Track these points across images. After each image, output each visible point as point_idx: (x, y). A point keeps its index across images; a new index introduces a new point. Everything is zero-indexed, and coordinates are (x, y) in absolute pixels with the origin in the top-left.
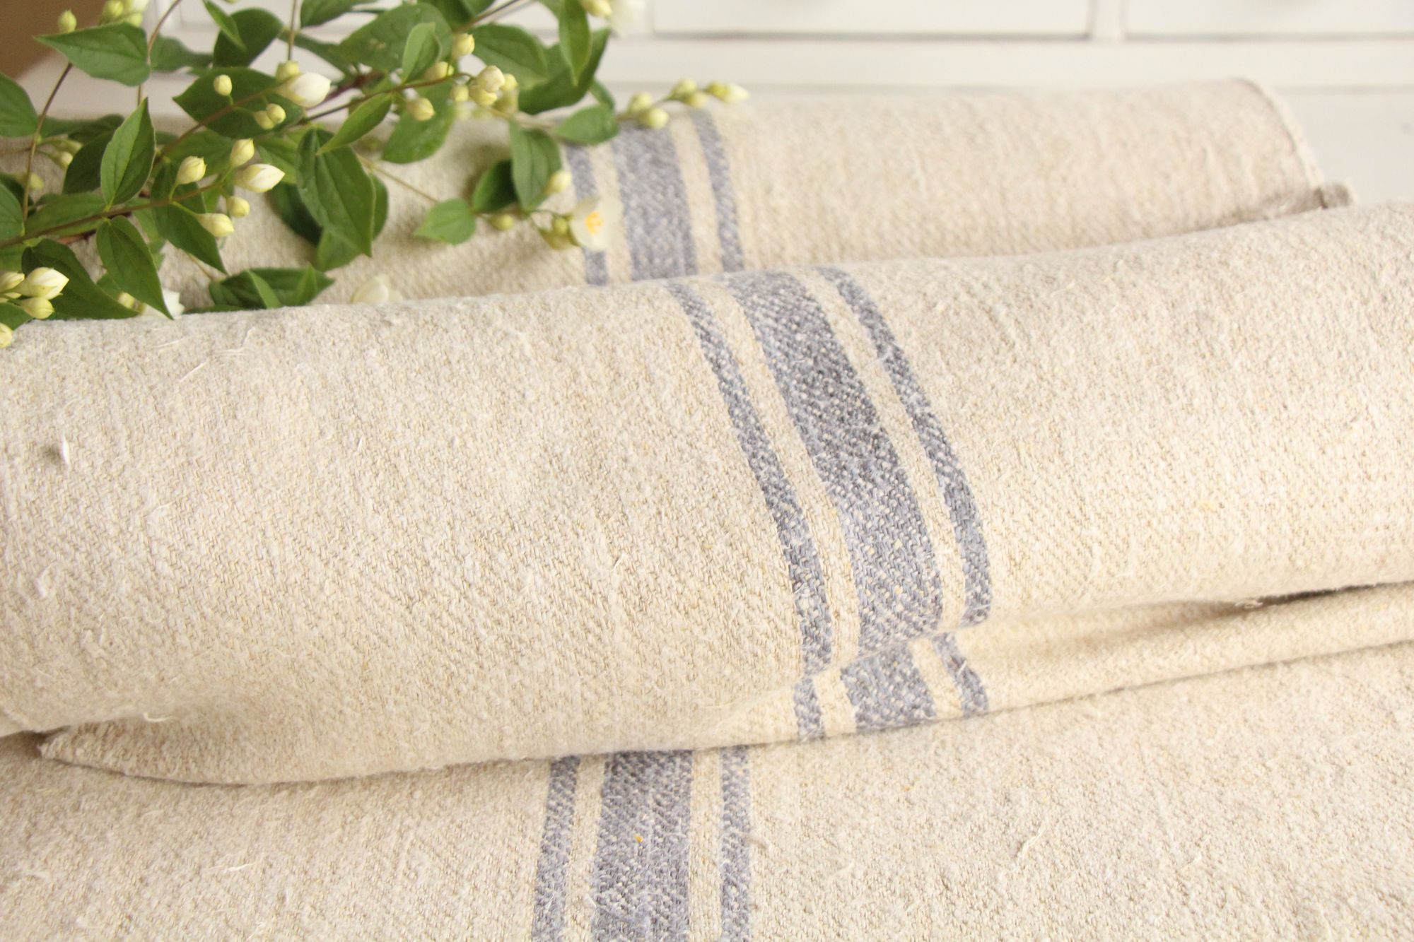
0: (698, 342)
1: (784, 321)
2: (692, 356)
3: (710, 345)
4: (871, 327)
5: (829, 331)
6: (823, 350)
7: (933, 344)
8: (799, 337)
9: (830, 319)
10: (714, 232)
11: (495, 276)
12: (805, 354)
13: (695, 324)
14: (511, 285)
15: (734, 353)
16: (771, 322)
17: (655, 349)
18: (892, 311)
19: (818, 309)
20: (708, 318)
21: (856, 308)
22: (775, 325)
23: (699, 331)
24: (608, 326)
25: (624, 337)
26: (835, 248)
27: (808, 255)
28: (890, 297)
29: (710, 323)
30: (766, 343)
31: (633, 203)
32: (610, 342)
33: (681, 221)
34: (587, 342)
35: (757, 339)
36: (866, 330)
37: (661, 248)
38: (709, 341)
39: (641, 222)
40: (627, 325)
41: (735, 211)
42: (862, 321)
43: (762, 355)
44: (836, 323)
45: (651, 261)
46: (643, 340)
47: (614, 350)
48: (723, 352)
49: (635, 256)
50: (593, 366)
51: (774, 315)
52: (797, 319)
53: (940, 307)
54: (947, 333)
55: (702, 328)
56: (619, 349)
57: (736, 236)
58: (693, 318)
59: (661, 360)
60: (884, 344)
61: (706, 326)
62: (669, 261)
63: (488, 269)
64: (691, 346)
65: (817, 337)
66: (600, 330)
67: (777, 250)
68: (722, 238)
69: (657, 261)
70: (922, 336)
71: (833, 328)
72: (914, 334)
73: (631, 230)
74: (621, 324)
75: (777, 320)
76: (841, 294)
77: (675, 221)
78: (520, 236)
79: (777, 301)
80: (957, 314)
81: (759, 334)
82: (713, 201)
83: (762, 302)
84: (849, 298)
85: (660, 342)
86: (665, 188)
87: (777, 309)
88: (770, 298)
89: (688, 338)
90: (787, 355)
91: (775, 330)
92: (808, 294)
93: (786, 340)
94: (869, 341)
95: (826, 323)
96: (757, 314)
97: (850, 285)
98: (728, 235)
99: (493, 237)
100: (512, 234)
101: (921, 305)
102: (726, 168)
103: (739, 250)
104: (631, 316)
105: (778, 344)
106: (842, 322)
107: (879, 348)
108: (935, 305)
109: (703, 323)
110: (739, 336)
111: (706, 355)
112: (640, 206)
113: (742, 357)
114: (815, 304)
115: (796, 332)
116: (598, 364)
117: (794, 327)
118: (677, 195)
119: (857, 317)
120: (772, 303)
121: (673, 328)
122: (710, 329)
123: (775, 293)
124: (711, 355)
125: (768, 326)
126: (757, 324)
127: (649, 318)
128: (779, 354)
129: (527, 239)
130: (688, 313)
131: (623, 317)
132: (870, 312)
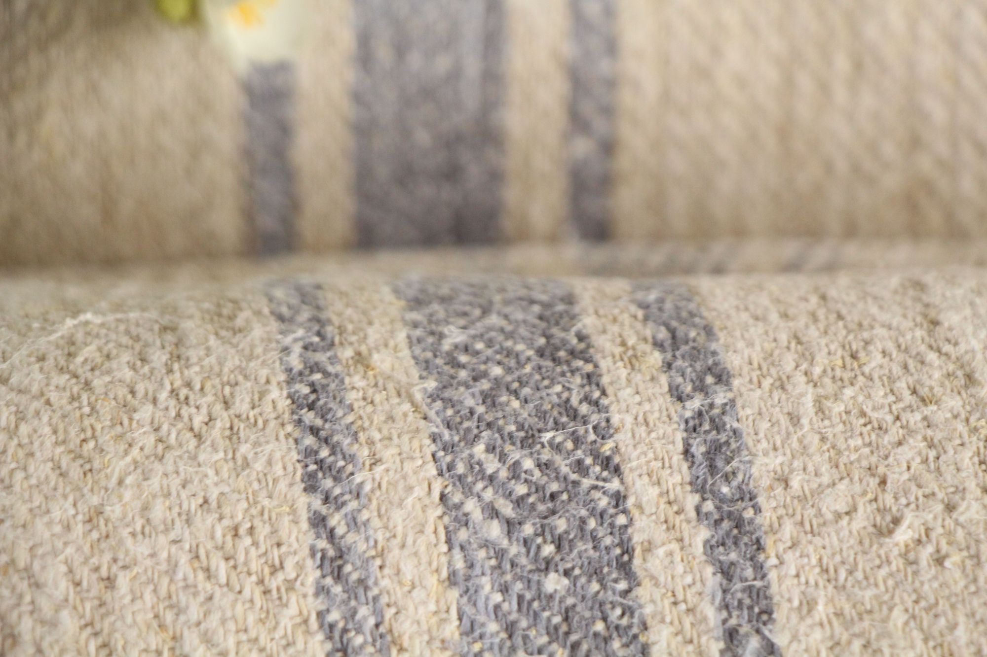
0: (312, 575)
1: (528, 529)
2: (288, 618)
3: (337, 589)
4: (726, 572)
5: (625, 568)
6: (599, 626)
7: (857, 644)
8: (553, 583)
9: (637, 538)
12: (553, 632)
13: (318, 522)
15: (389, 613)
16: (495, 531)
17: (208, 587)
18: (788, 529)
19: (619, 499)
20: (353, 505)
21: (709, 506)
22: (505, 543)
23: (322, 544)
24: (114, 511)
25: (141, 549)
28: (796, 482)
29: (353, 523)
30: (470, 593)
32: (107, 557)
34: (55, 553)
35: (452, 580)
36: (711, 579)
37: (431, 29)
38: (338, 576)
40: (158, 512)
42: (710, 547)
43: (451, 630)
44: (649, 547)
46: (184, 559)
47: (110, 582)
48: (363, 611)
49: (364, 41)
50: (53, 624)
51: (507, 510)
52: (561, 525)
53: (903, 535)
54: (898, 617)
55: (331, 535)
56: (123, 581)
57: (609, 14)
58: (317, 503)
59: (214, 621)
60: (745, 629)
61: (340, 531)
64: (290, 585)
65: (595, 586)
66: (94, 517)
67: (703, 56)
68: (576, 15)
70: (839, 614)
71: (637, 562)
72: (821, 610)
74: (146, 508)
75: (511, 526)
76: (687, 453)
79: (528, 464)
80: (939, 560)
81: (460, 564)
83: (492, 465)
84: (702, 471)
85: (222, 569)
87: (521, 489)
88: (515, 454)
89: (289, 564)
90: (510, 629)
91: (500, 554)
92: (607, 448)
93: (518, 586)
94: (711, 614)
95: (628, 550)
96: (471, 506)
97: (718, 426)
101: (861, 521)
104: (175, 483)
105: (498, 598)
106: (661, 552)
107: (731, 635)
108: (896, 521)
109: (336, 520)
110: (409, 570)
111: (320, 615)
113: (405, 628)
114: (614, 485)
115: (548, 566)
116: (65, 615)
117: (548, 550)
119: (704, 533)
120: (515, 471)
121: (263, 531)
122: (351, 538)
123: (529, 440)
124: (334, 616)
125: (486, 544)
126: (463, 535)
127: (213, 496)
128: (493, 627)
130: (311, 486)
131: (155, 483)
132: (739, 524)
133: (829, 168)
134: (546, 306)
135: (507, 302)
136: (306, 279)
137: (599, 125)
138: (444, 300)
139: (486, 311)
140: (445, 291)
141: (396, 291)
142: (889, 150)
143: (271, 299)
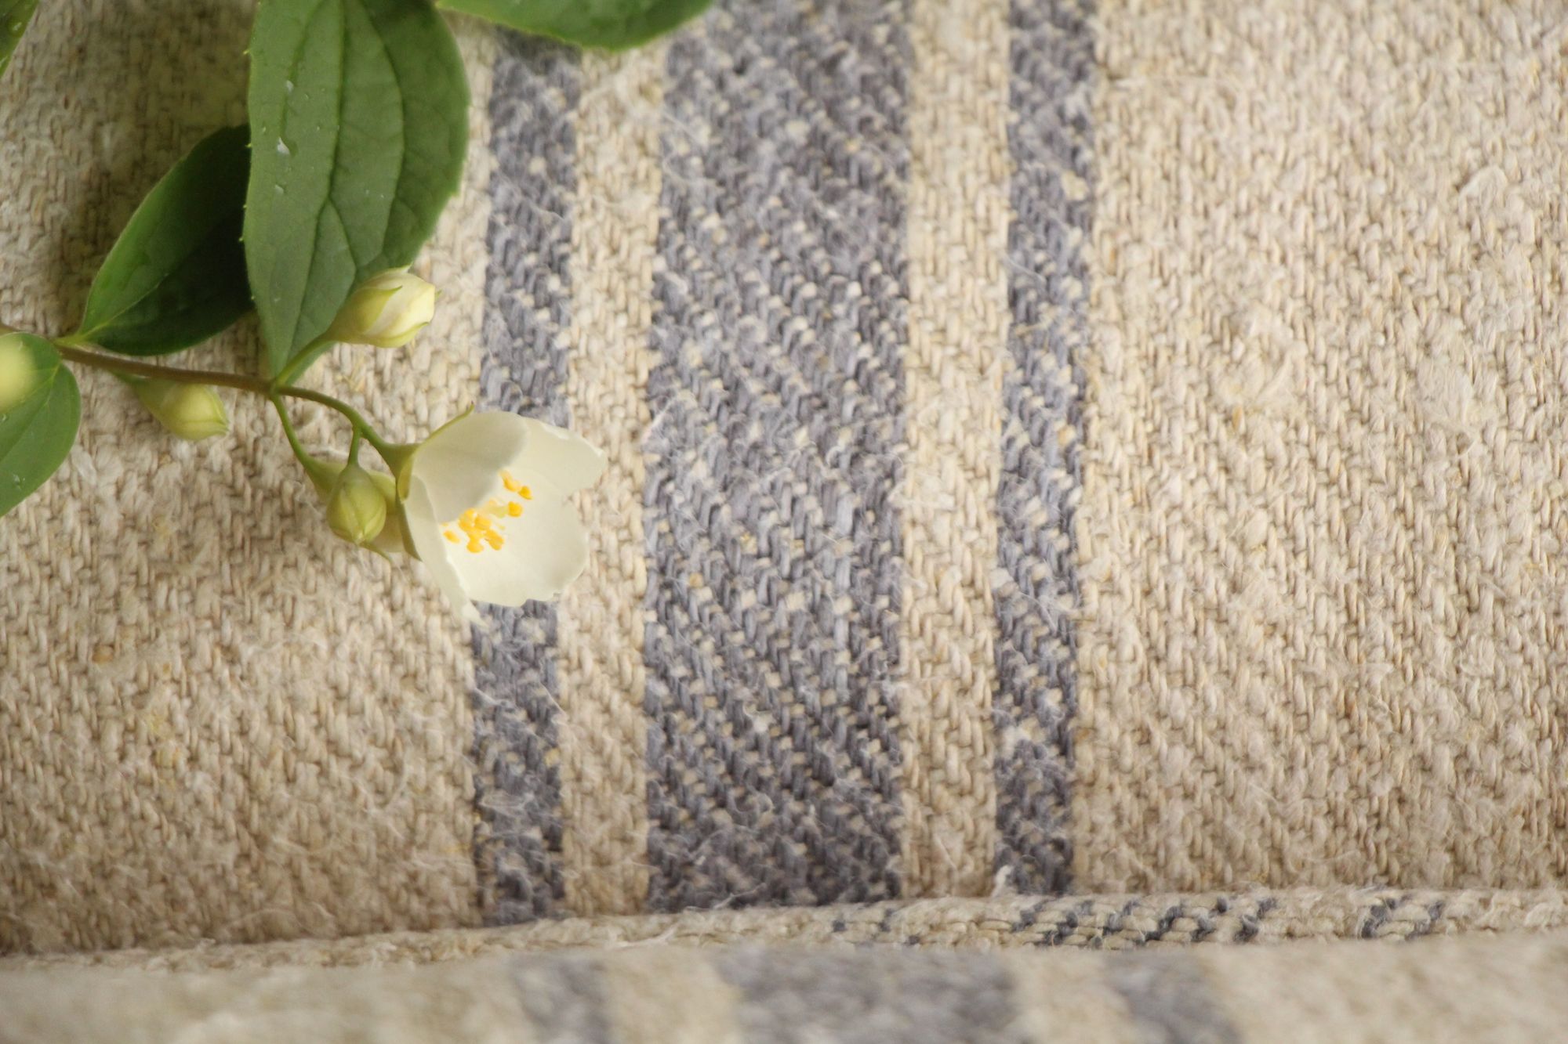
10: (980, 497)
11: (136, 610)
14: (188, 647)
26: (1444, 599)
27: (1330, 617)
31: (693, 354)
33: (862, 446)
37: (771, 553)
39: (713, 438)
41: (1076, 417)
45: (724, 596)
49: (665, 571)
57: (1065, 522)
62: (796, 602)
63: (110, 576)
67: (1216, 586)
68: (1010, 525)
69: (747, 600)
73: (668, 468)
77: (843, 441)
78: (246, 455)
82: (1002, 364)
86: (834, 294)
98: (1036, 512)
99: (146, 456)
100: (219, 453)
102: (1079, 215)
103: (1067, 578)
112: (716, 366)
118: (867, 331)
129: (272, 472)
133: (1424, 766)
134: (968, 994)
135: (904, 988)
136: (577, 958)
137: (1052, 700)
138: (803, 987)
139: (870, 1001)
140: (802, 970)
141: (725, 974)
142: (1520, 736)
143: (519, 986)
